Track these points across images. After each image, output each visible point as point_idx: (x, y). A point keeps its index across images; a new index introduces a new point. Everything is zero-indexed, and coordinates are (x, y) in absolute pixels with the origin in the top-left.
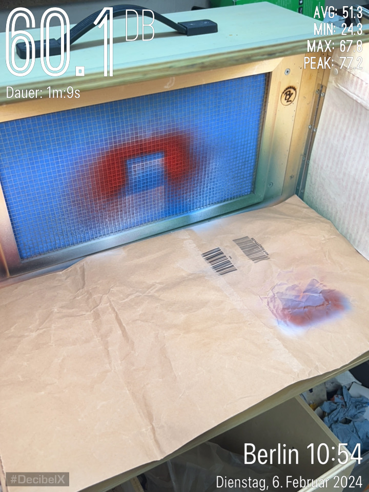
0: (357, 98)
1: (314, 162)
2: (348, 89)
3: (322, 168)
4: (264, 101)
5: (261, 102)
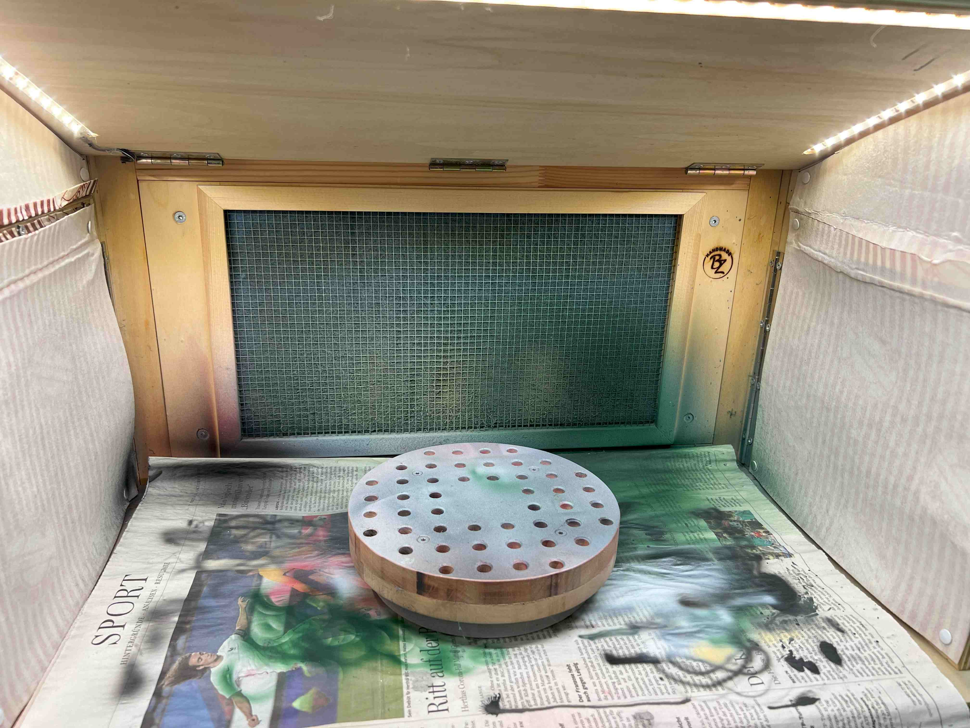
0: (823, 255)
1: (767, 383)
2: (810, 247)
3: (777, 392)
4: (671, 263)
5: (666, 264)
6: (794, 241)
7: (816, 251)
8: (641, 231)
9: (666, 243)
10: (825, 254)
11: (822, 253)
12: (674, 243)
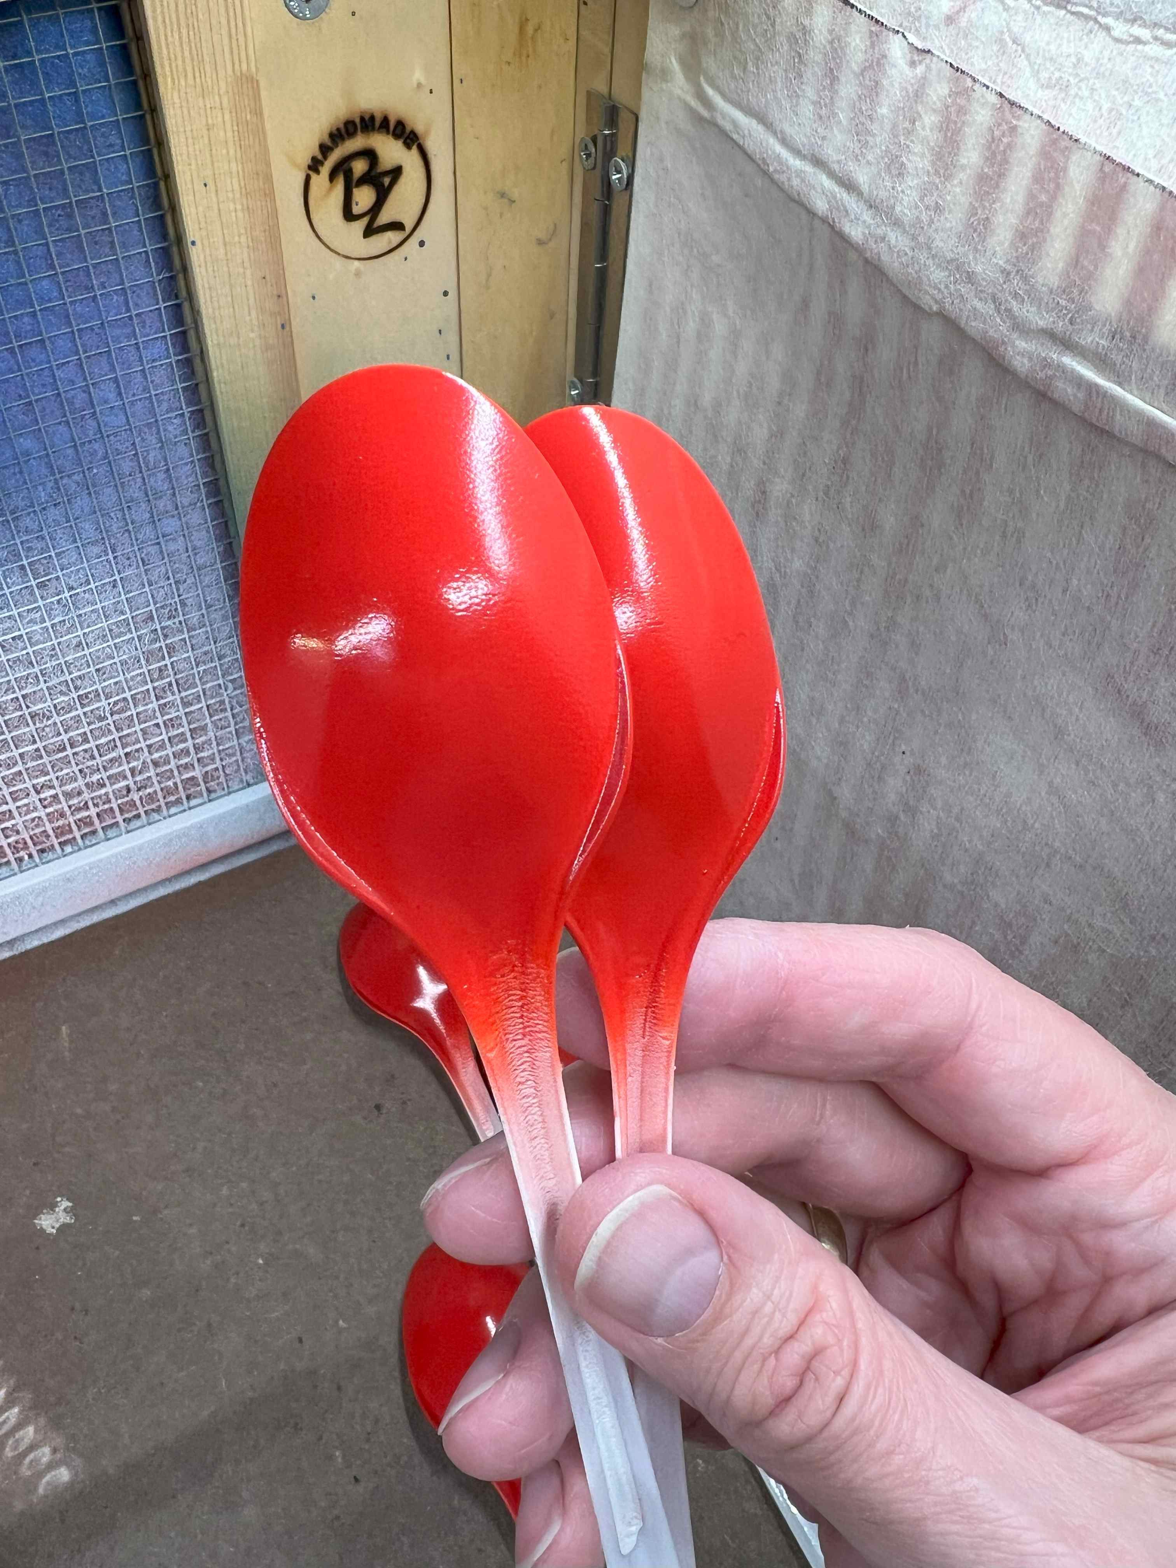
5: (141, 242)
6: (675, 65)
7: (803, 157)
10: (849, 186)
11: (831, 174)
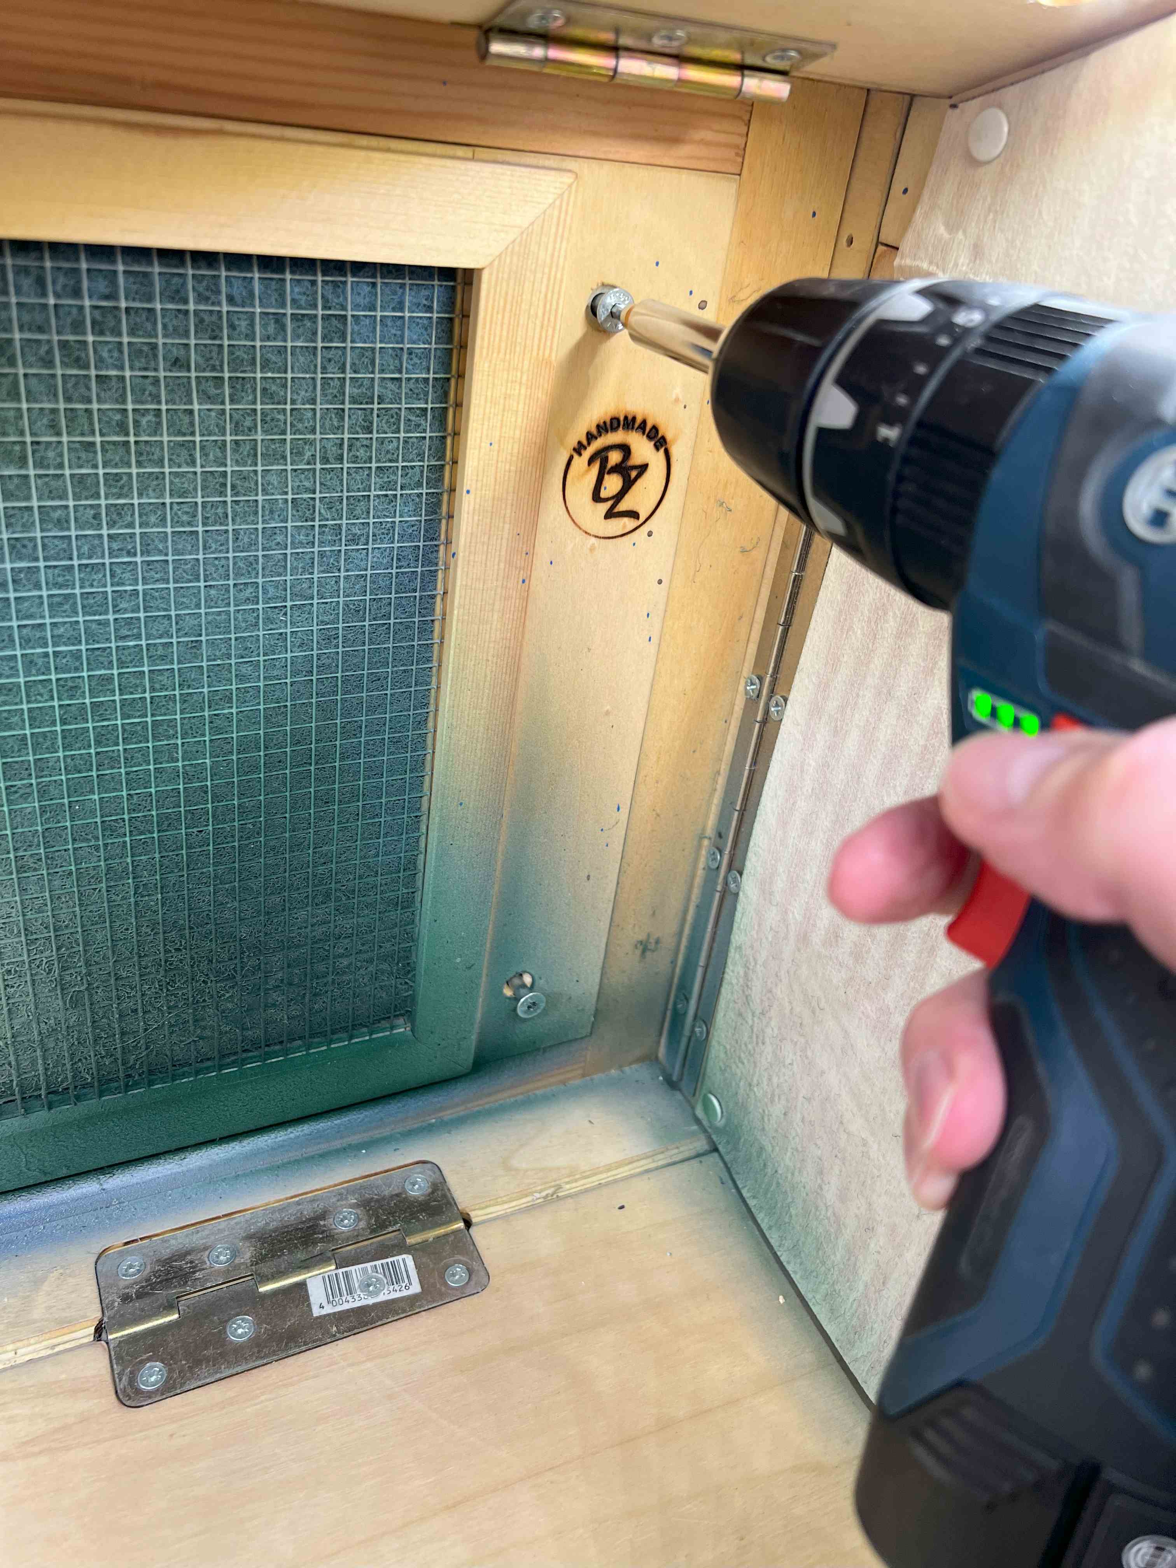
4: (440, 479)
5: (419, 485)
8: (296, 337)
9: (413, 395)
12: (446, 394)
